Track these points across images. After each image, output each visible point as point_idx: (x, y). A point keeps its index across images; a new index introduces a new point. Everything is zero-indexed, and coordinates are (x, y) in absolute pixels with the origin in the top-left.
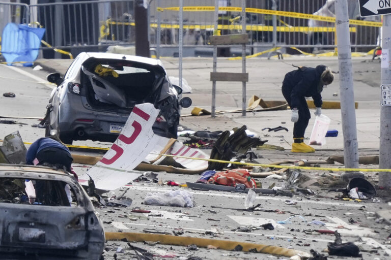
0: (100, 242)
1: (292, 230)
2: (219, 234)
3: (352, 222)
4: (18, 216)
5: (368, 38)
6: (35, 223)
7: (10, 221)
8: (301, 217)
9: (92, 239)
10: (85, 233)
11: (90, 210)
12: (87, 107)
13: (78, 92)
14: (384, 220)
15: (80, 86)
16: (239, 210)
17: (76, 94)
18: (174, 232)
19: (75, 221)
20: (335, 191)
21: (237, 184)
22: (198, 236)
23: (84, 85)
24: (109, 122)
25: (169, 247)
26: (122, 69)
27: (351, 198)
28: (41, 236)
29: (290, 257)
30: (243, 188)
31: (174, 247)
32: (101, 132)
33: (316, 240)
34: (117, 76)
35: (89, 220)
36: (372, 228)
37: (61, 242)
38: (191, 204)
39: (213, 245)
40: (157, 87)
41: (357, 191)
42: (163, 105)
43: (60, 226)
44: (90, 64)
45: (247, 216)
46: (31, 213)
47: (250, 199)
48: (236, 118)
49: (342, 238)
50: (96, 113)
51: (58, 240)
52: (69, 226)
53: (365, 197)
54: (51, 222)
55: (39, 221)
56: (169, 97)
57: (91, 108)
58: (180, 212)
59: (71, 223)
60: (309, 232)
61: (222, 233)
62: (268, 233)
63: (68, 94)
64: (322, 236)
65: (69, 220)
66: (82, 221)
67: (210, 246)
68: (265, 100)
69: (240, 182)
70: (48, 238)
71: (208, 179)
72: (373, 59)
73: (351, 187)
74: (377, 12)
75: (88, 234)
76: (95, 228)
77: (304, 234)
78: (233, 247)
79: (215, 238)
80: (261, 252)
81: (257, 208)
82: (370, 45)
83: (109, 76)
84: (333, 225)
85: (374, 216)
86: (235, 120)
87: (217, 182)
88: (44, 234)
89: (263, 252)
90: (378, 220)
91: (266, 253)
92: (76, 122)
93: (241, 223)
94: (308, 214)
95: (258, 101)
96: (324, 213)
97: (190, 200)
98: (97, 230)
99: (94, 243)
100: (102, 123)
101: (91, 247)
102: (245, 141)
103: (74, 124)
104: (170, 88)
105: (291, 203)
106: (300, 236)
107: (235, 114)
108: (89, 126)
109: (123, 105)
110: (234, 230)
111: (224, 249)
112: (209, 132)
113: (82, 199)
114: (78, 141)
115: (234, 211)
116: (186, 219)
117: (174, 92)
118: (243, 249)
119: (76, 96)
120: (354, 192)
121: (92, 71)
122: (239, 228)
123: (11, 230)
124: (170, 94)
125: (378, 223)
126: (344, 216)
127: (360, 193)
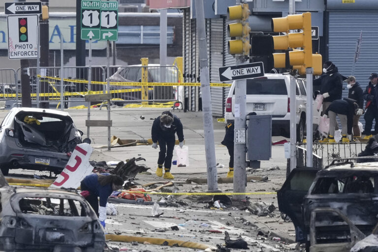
0: (102, 241)
1: (191, 231)
2: (146, 233)
3: (228, 224)
4: (45, 223)
5: (163, 95)
6: (57, 229)
7: (40, 227)
8: (192, 221)
9: (97, 239)
10: (91, 235)
11: (95, 219)
12: (19, 145)
13: (13, 135)
14: (249, 223)
15: (14, 131)
16: (148, 217)
17: (11, 136)
18: (115, 233)
19: (84, 227)
20: (202, 203)
21: (137, 198)
22: (132, 235)
23: (17, 131)
24: (35, 156)
25: (119, 243)
26: (42, 119)
27: (216, 207)
28: (61, 238)
29: (204, 250)
30: (142, 201)
31: (122, 243)
32: (29, 163)
33: (211, 237)
34: (39, 124)
35: (95, 226)
36: (243, 228)
37: (75, 241)
38: (115, 213)
39: (147, 241)
40: (67, 131)
41: (220, 203)
42: (71, 144)
43: (74, 231)
44: (20, 116)
45: (156, 221)
46: (55, 222)
47: (155, 209)
48: (104, 152)
49: (230, 236)
50: (25, 149)
51: (73, 240)
52: (81, 230)
53: (225, 207)
54: (69, 228)
55: (60, 227)
56: (76, 138)
57: (21, 146)
58: (111, 218)
59: (82, 228)
60: (202, 232)
61: (148, 233)
62: (177, 233)
63: (5, 136)
64: (213, 234)
65: (81, 226)
66: (90, 227)
67: (145, 242)
68: (121, 139)
69: (140, 197)
70: (66, 238)
71: (118, 195)
72: (174, 109)
73: (215, 200)
74: (231, 79)
75: (94, 236)
76: (99, 232)
77: (200, 233)
78: (162, 243)
79: (144, 237)
80: (181, 246)
81: (161, 216)
82: (167, 100)
83: (34, 124)
84: (217, 227)
85: (241, 220)
86: (104, 153)
87: (124, 197)
88: (63, 236)
89: (183, 246)
90: (245, 223)
91: (185, 247)
92: (12, 156)
93: (155, 226)
94: (196, 219)
95: (117, 140)
96: (206, 218)
97: (115, 210)
98: (100, 233)
99: (98, 242)
100: (29, 157)
101: (96, 244)
102: (135, 168)
103: (10, 157)
104: (76, 132)
105: (180, 211)
106: (199, 235)
107: (102, 149)
108: (20, 159)
109: (44, 144)
110: (154, 231)
111: (156, 244)
112: (96, 162)
113: (89, 211)
114: (13, 170)
115: (145, 217)
116: (116, 223)
117: (78, 134)
118: (169, 244)
119: (11, 138)
120: (217, 203)
121: (22, 120)
122: (156, 230)
123: (41, 234)
124: (77, 136)
125: (246, 225)
126: (220, 221)
127: (221, 204)
